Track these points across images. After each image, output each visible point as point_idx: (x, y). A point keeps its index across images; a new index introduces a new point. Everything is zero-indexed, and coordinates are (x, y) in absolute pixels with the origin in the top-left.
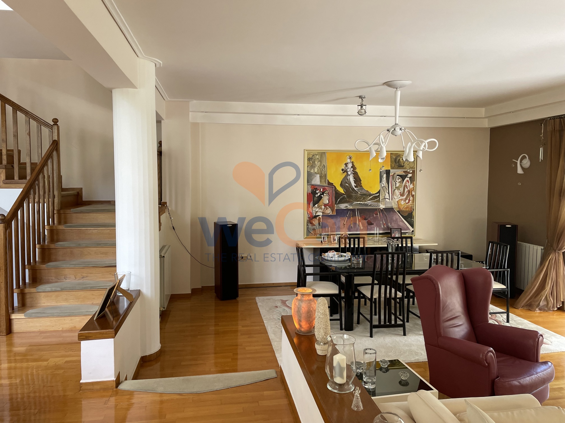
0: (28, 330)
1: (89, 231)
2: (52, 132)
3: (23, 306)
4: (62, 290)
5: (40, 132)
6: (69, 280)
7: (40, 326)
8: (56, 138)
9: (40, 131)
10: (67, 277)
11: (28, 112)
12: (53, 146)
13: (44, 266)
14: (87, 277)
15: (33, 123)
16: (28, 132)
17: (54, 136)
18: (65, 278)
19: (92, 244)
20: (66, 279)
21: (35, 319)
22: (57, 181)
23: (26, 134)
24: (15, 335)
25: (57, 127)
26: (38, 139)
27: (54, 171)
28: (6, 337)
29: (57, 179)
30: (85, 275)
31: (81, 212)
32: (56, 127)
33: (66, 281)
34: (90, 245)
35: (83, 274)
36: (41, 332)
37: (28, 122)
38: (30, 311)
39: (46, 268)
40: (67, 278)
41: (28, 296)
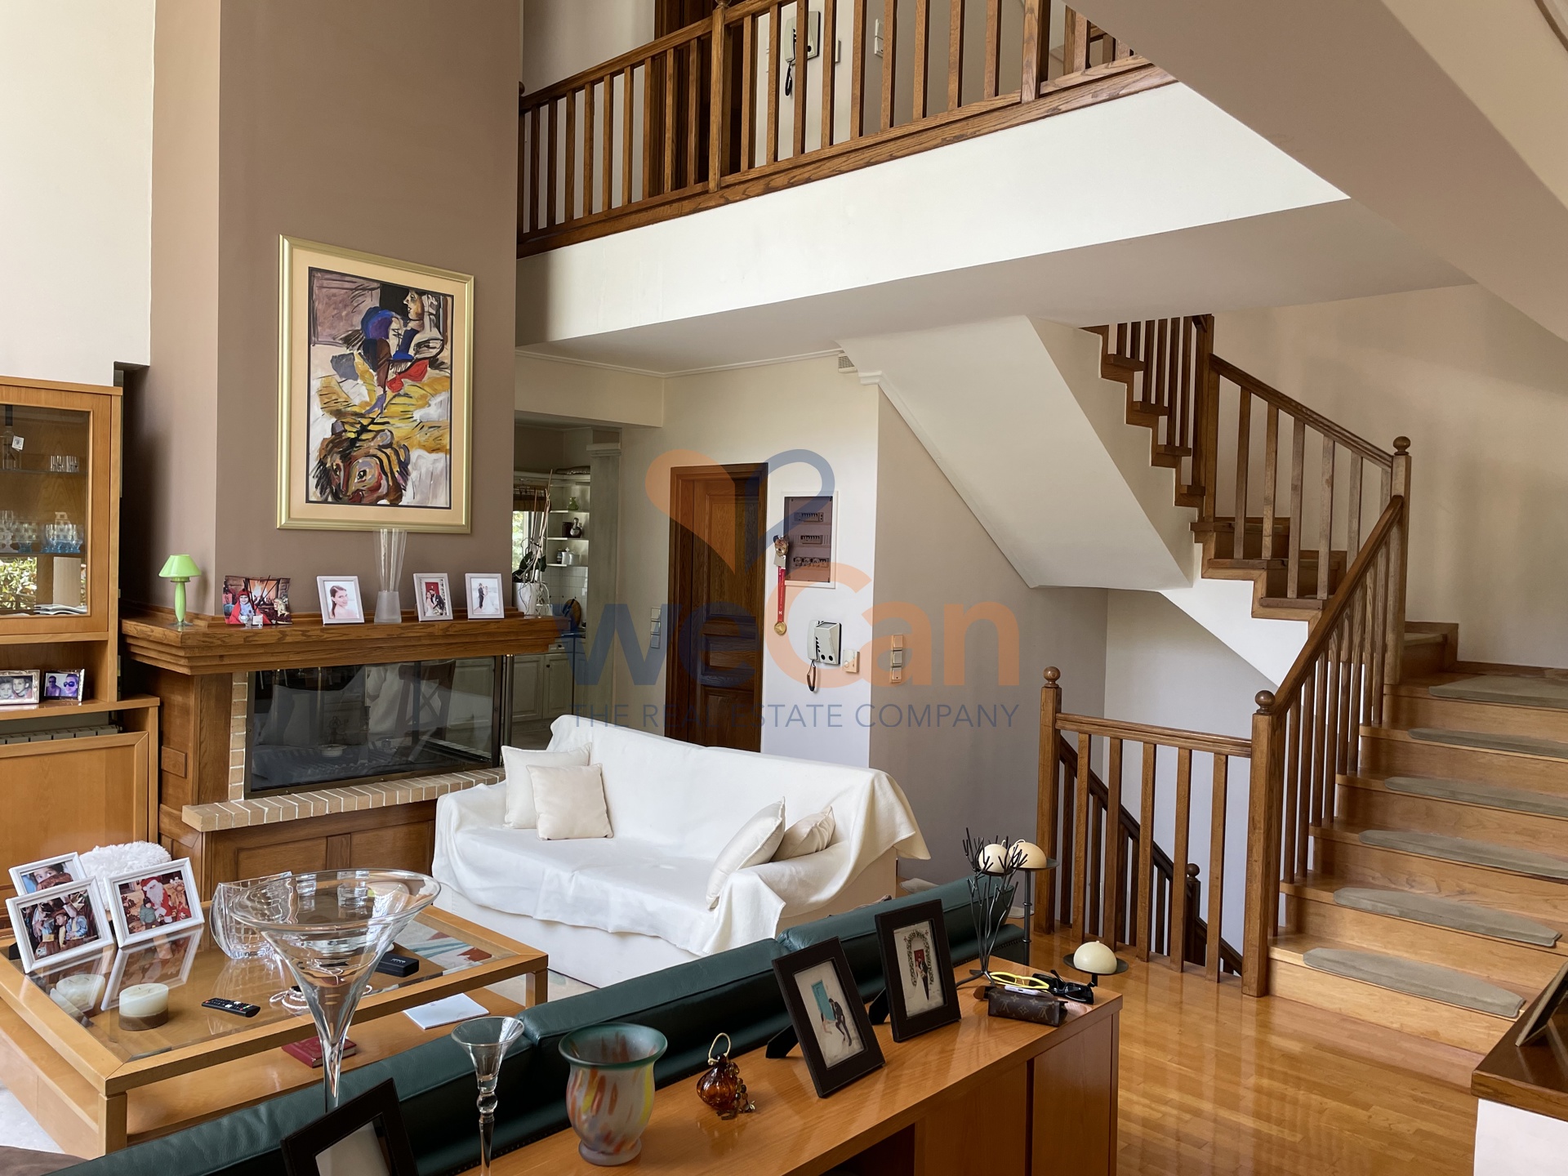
0: (1312, 999)
1: (1484, 758)
2: (1389, 475)
3: (1300, 932)
4: (1404, 915)
5: (1359, 477)
6: (1420, 889)
7: (1342, 1000)
8: (1400, 490)
9: (1358, 475)
10: (1414, 881)
11: (1332, 426)
12: (1392, 514)
13: (1354, 837)
14: (1473, 893)
15: (1344, 454)
16: (1327, 476)
17: (1395, 484)
18: (1410, 883)
19: (1493, 798)
20: (1412, 887)
21: (1330, 977)
22: (1394, 607)
23: (1324, 482)
24: (1277, 1004)
25: (1406, 459)
26: (1352, 495)
27: (1390, 579)
28: (1257, 1001)
29: (1395, 602)
30: (1467, 886)
31: (1460, 698)
32: (1402, 460)
33: (1413, 890)
34: (1485, 801)
35: (1461, 883)
36: (1345, 1018)
37: (1331, 451)
38: (1317, 952)
39: (1360, 844)
40: (1413, 884)
41: (1312, 909)
